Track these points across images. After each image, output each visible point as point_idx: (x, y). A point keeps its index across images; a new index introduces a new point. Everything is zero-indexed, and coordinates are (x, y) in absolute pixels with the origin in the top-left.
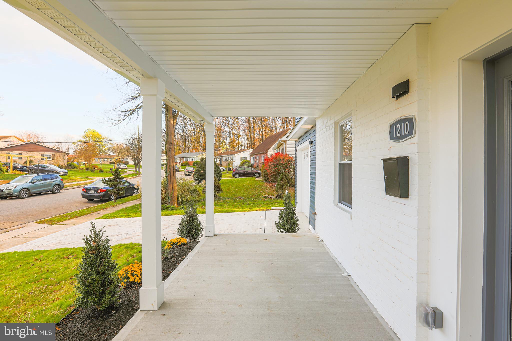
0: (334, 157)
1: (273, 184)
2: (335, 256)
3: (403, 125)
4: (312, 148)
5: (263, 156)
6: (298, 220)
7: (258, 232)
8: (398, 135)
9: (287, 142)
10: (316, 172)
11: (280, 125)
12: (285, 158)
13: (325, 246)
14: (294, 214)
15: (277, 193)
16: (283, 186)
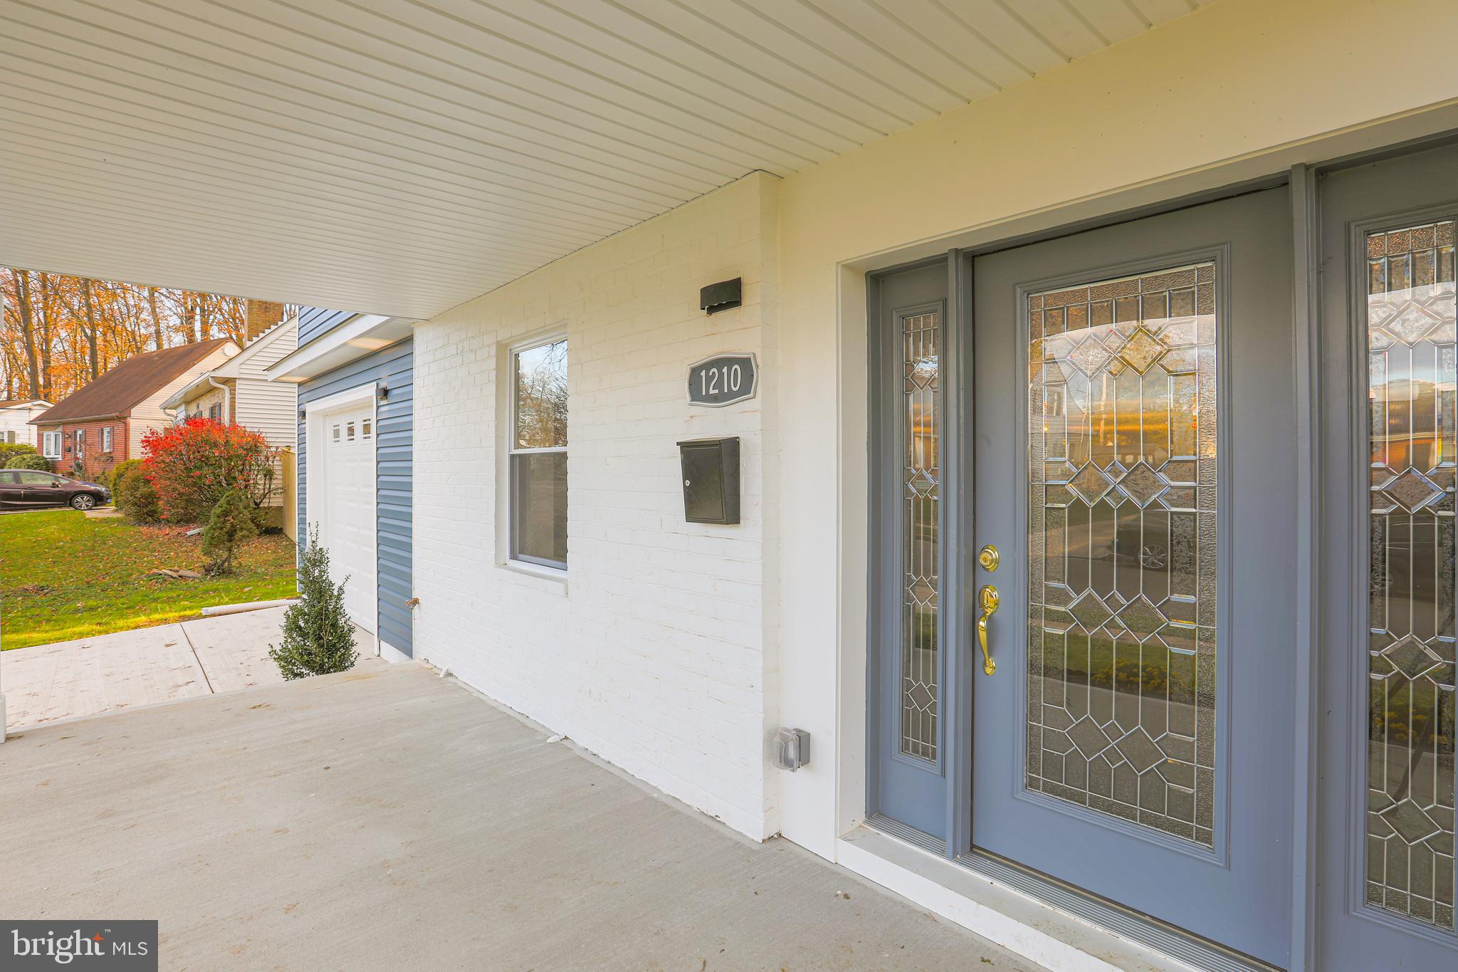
0: (496, 436)
1: (179, 530)
2: (505, 705)
3: (725, 370)
4: (382, 409)
5: (106, 430)
6: (351, 630)
7: (184, 694)
8: (712, 392)
9: (239, 385)
10: (415, 480)
11: (174, 321)
12: (234, 440)
13: (464, 686)
14: (337, 611)
15: (207, 560)
16: (231, 535)
